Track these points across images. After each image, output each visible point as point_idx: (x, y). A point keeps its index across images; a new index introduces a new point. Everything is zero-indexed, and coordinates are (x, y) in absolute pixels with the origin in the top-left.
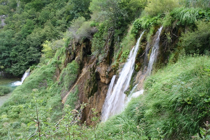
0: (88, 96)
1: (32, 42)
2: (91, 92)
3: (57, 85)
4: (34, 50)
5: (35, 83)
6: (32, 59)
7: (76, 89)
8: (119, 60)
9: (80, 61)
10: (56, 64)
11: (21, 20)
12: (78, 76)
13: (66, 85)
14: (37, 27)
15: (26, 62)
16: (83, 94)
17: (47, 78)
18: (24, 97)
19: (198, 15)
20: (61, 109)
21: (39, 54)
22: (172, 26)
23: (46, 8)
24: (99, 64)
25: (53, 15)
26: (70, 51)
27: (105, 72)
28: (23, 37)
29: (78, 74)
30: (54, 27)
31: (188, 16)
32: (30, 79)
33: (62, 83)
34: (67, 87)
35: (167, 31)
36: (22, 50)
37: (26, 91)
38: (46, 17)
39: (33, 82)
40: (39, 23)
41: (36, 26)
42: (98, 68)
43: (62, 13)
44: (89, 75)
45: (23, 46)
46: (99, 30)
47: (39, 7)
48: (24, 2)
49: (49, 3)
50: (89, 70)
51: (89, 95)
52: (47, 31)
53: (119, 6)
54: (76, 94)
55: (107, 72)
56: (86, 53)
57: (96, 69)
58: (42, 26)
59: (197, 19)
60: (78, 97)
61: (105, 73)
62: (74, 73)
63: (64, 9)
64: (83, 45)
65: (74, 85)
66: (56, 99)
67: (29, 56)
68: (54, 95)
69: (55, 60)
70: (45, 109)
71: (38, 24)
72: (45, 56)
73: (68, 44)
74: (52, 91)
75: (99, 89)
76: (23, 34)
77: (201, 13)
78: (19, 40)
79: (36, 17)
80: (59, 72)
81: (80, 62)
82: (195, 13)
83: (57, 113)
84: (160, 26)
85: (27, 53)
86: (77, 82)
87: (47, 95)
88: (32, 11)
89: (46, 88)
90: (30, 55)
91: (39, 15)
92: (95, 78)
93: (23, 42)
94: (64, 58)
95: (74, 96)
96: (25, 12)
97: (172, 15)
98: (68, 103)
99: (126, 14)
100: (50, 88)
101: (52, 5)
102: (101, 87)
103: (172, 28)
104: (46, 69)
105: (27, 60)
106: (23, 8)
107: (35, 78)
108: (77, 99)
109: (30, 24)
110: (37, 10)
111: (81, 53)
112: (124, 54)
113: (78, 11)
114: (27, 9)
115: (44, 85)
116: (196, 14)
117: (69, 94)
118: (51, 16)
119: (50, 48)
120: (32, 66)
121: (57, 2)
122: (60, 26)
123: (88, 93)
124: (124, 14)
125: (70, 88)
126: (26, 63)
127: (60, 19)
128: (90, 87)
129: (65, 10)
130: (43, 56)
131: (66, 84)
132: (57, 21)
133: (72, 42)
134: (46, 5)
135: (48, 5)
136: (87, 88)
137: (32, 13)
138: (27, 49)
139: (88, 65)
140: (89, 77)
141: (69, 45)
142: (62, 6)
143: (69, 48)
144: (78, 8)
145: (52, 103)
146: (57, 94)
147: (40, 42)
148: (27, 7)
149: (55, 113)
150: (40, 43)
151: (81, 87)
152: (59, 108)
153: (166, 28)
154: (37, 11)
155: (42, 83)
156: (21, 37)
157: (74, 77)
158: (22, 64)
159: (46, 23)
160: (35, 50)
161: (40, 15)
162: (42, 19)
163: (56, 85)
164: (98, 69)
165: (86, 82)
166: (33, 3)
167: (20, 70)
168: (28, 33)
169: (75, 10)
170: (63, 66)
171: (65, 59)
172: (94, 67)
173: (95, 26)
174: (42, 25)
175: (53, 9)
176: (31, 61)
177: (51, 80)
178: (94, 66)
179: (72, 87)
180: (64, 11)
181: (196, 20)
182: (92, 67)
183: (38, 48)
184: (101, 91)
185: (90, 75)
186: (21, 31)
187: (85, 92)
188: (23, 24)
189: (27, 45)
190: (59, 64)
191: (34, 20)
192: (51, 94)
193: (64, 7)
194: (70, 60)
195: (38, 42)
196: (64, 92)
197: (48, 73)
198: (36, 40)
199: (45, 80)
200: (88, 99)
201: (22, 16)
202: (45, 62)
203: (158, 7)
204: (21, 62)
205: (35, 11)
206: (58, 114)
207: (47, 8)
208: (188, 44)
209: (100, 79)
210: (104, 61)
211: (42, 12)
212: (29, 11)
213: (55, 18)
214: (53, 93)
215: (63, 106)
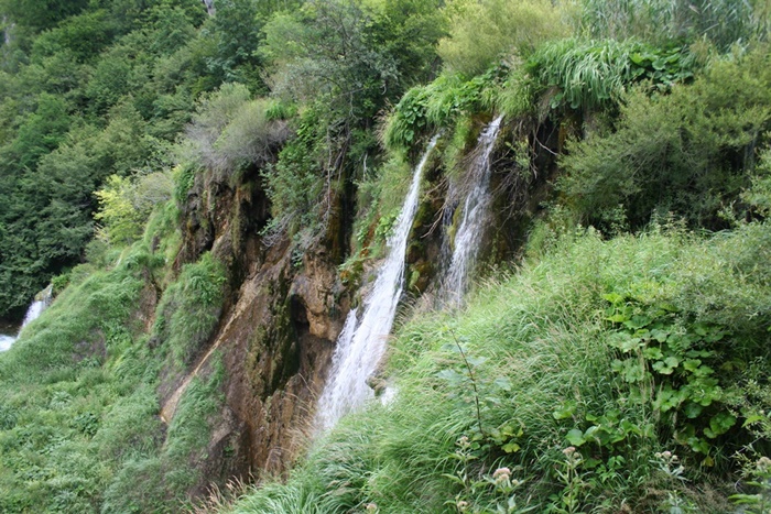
0: (262, 390)
1: (60, 181)
2: (274, 376)
3: (144, 351)
4: (65, 214)
5: (57, 345)
6: (59, 246)
7: (216, 363)
8: (369, 248)
9: (233, 255)
10: (142, 266)
11: (18, 96)
12: (224, 315)
13: (176, 350)
14: (80, 124)
15: (38, 258)
16: (244, 384)
17: (106, 324)
18: (8, 402)
19: (628, 67)
20: (156, 446)
21: (87, 228)
22: (534, 114)
23: (116, 48)
24: (303, 265)
25: (144, 76)
26: (194, 214)
27: (324, 295)
28: (26, 161)
29: (224, 304)
30: (145, 123)
31: (589, 73)
32: (39, 330)
33: (162, 342)
34: (182, 357)
35: (517, 132)
36: (21, 214)
37: (19, 375)
38: (116, 84)
39: (49, 339)
40: (91, 108)
41: (78, 118)
42: (300, 279)
43: (176, 70)
44: (265, 310)
45: (25, 196)
46: (299, 132)
47: (89, 46)
48: (32, 28)
49: (127, 31)
50: (267, 290)
51: (266, 387)
52: (119, 139)
53: (363, 37)
54: (214, 384)
55: (331, 294)
56: (256, 221)
57: (293, 286)
58: (102, 118)
59: (625, 82)
60: (221, 396)
61: (326, 298)
62: (209, 302)
63: (184, 54)
64: (242, 194)
65: (207, 349)
66: (136, 406)
67: (48, 236)
68: (132, 391)
69: (139, 253)
70: (92, 445)
71: (85, 112)
72: (109, 235)
73: (185, 188)
74: (126, 373)
75: (305, 362)
76: (25, 150)
77: (638, 58)
78: (10, 173)
79: (76, 86)
80: (154, 297)
81: (231, 259)
82: (618, 61)
83: (137, 460)
84: (493, 114)
85: (41, 225)
86: (222, 336)
87: (105, 390)
88: (63, 62)
89: (101, 364)
90: (53, 232)
91: (90, 76)
92: (287, 320)
93: (23, 182)
94: (176, 243)
95: (208, 394)
96: (33, 67)
97: (535, 71)
98: (182, 421)
99: (391, 69)
100: (119, 363)
101: (140, 37)
102: (315, 355)
103: (535, 120)
104: (104, 289)
105: (42, 252)
106: (26, 48)
107: (60, 323)
108: (217, 403)
109: (51, 111)
110: (82, 57)
111: (236, 222)
112: (384, 226)
113: (235, 60)
114: (42, 54)
115: (94, 351)
116: (621, 64)
117: (189, 383)
118: (135, 81)
119: (124, 206)
120: (62, 276)
121: (159, 27)
122: (167, 118)
123: (263, 377)
124: (384, 69)
125: (191, 359)
126: (38, 263)
127: (171, 90)
128: (269, 354)
129: (190, 56)
130: (103, 235)
131: (177, 346)
132: (156, 98)
133: (202, 182)
134: (116, 37)
135: (125, 39)
136: (258, 359)
137: (63, 70)
138: (39, 210)
139: (265, 270)
140: (264, 316)
141: (190, 192)
142: (179, 41)
143: (192, 205)
144: (235, 47)
145: (121, 421)
146: (144, 387)
147: (90, 181)
148: (41, 47)
149: (130, 463)
150: (92, 186)
151: (234, 358)
152: (148, 440)
153: (515, 120)
154: (81, 60)
155: (84, 343)
156: (18, 161)
157: (208, 316)
158: (21, 269)
159: (114, 108)
160: (72, 213)
161: (93, 78)
162: (101, 92)
163: (140, 348)
164: (298, 286)
165: (253, 336)
166: (66, 32)
167: (13, 293)
168: (46, 146)
169: (226, 56)
170: (170, 272)
171: (177, 248)
172: (286, 276)
173: (283, 118)
174: (99, 114)
175: (141, 54)
176: (59, 256)
177: (121, 332)
178: (283, 272)
179: (202, 355)
180: (184, 60)
181: (623, 88)
182: (276, 277)
183: (83, 206)
184: (314, 368)
185: (270, 308)
186: (19, 138)
187: (252, 377)
188: (25, 112)
189: (41, 193)
190: (154, 266)
191: (67, 95)
192: (122, 386)
193: (184, 44)
194: (197, 250)
195: (84, 180)
196: (169, 375)
197: (109, 304)
198: (75, 174)
199: (100, 333)
200: (264, 401)
201: (22, 81)
202: (107, 258)
203: (484, 37)
204: (19, 261)
205: (74, 60)
206: (141, 466)
207: (122, 51)
208: (591, 184)
209: (308, 324)
210: (321, 254)
211: (102, 63)
212: (49, 62)
213: (151, 88)
214: (126, 382)
215: (163, 432)
